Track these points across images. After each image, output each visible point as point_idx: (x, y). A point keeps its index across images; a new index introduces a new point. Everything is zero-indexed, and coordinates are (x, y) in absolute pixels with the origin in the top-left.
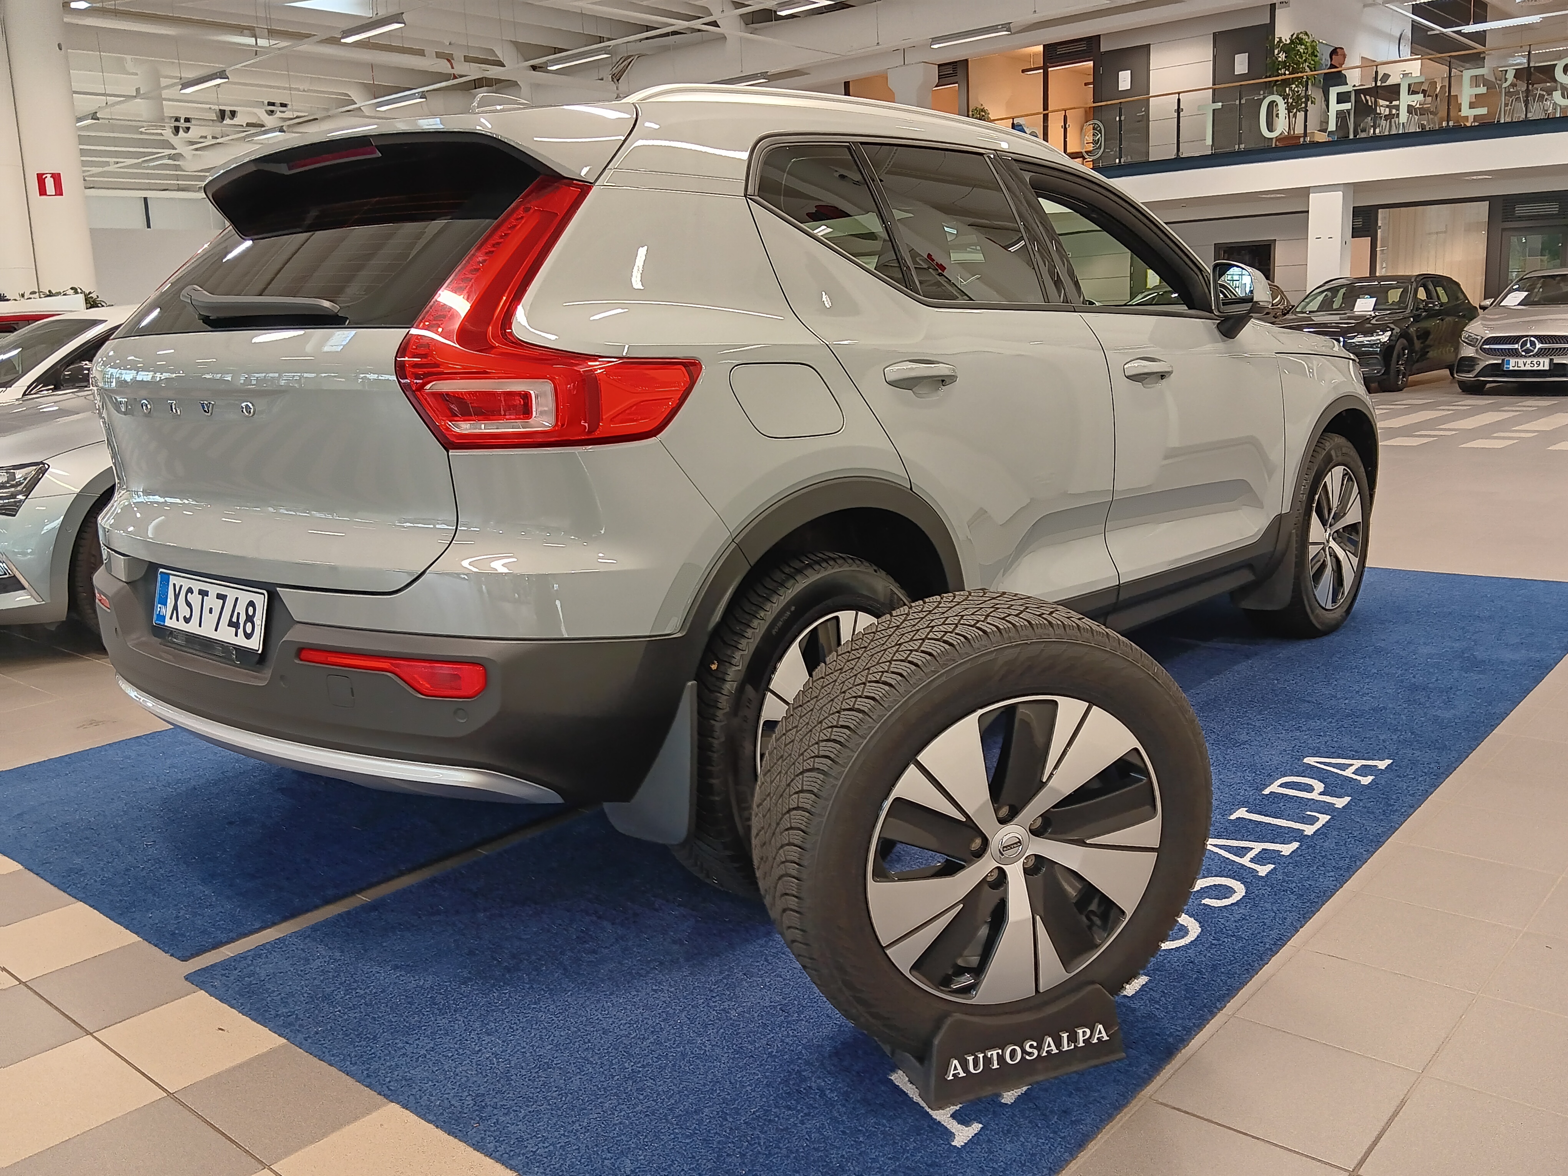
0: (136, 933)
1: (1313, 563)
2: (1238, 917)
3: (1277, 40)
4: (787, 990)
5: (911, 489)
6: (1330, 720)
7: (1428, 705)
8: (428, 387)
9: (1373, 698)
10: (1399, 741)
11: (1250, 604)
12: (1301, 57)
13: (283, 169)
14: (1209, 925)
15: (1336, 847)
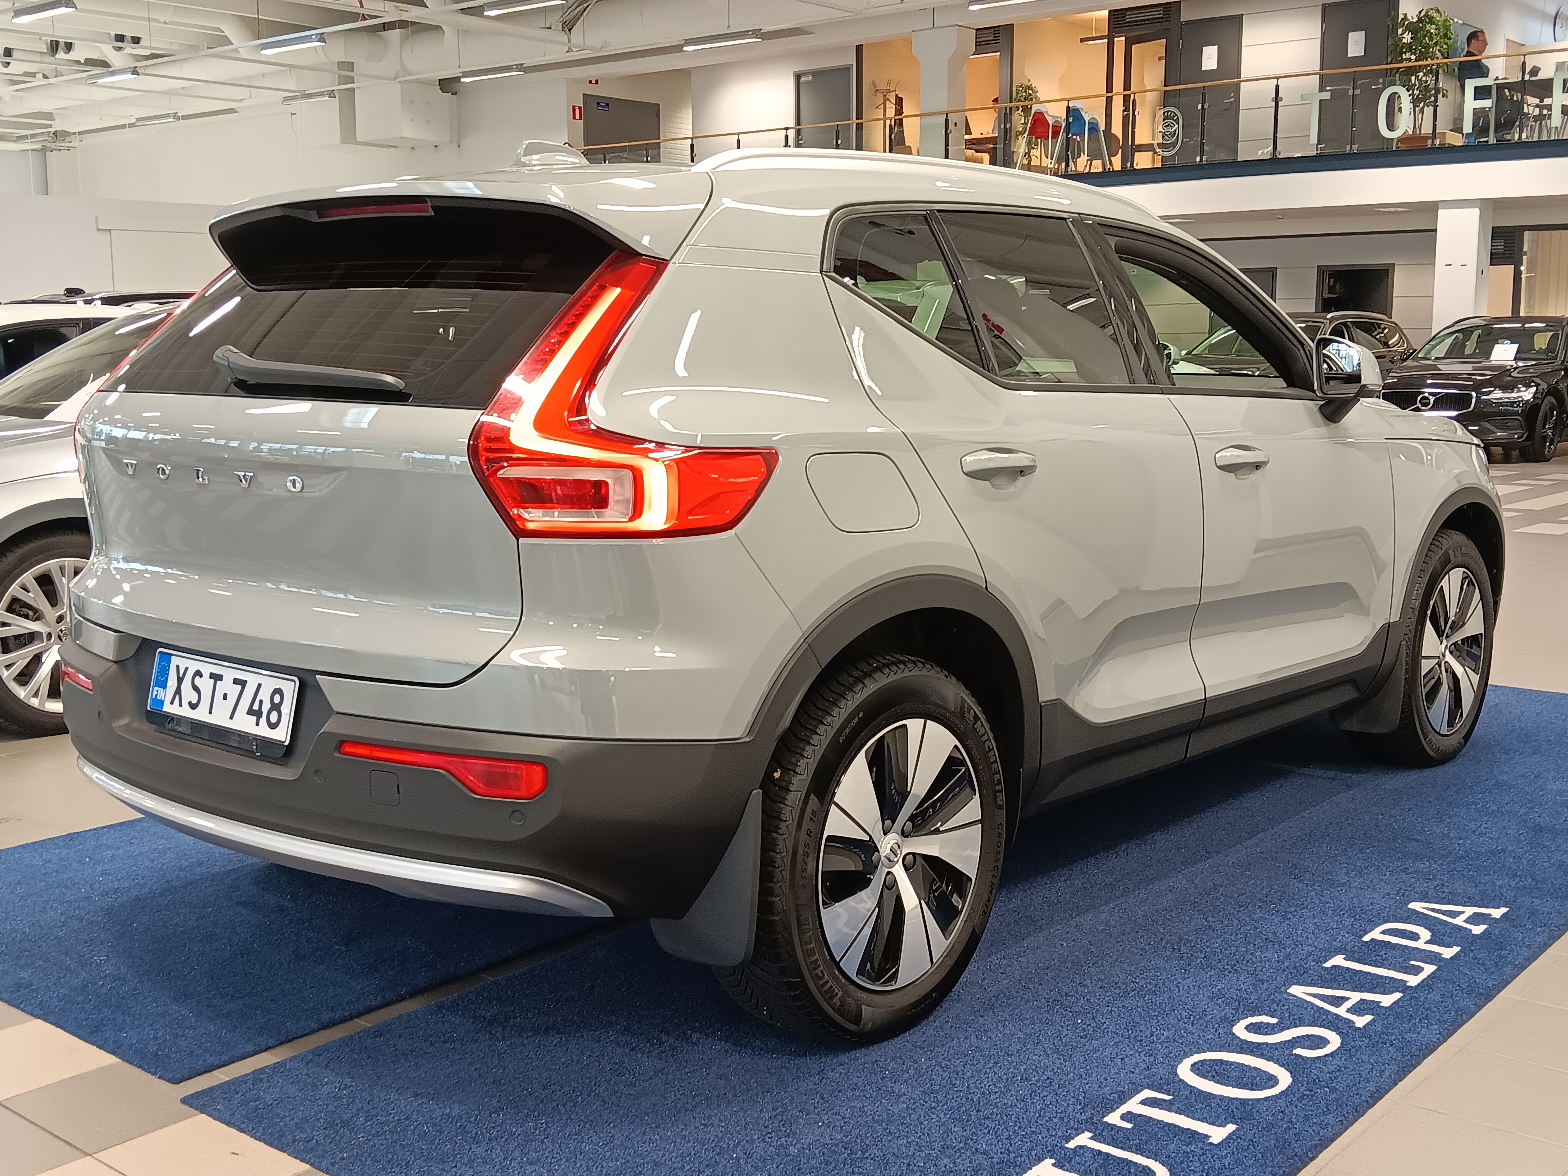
0: (113, 1053)
1: (1426, 680)
2: (1332, 1068)
3: (1401, 17)
4: (847, 1128)
5: (986, 588)
6: (1441, 862)
7: (1553, 849)
8: (501, 472)
9: (1491, 838)
10: (1518, 888)
11: (1352, 725)
12: (1431, 39)
13: (313, 217)
14: (1300, 1076)
15: (1441, 1000)
